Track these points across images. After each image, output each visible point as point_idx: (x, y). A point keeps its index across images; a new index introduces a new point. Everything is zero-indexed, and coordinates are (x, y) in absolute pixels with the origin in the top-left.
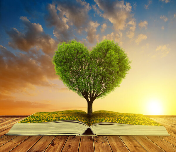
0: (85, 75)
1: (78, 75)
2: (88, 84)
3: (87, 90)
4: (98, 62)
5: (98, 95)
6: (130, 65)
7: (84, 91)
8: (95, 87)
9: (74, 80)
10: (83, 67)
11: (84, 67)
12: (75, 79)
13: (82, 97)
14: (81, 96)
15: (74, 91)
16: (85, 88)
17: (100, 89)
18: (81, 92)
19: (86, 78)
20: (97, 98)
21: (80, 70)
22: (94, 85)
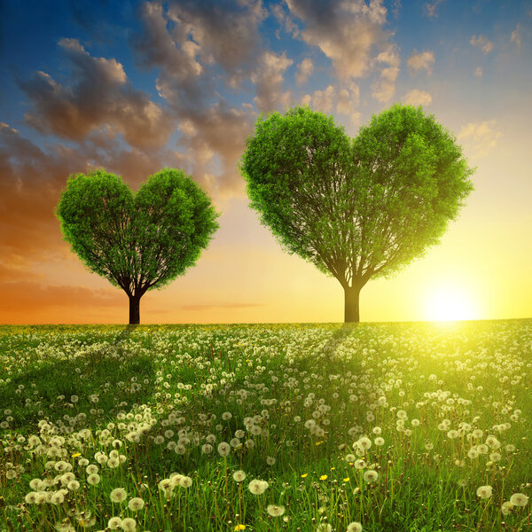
0: (337, 208)
1: (317, 210)
2: (347, 237)
3: (344, 255)
4: (374, 170)
5: (375, 269)
6: (471, 179)
7: (334, 256)
8: (368, 246)
9: (304, 224)
10: (332, 185)
11: (335, 186)
12: (307, 222)
13: (329, 274)
14: (325, 272)
15: (304, 257)
16: (337, 248)
17: (383, 252)
18: (326, 261)
19: (339, 218)
20: (373, 276)
21: (323, 195)
22: (363, 238)
